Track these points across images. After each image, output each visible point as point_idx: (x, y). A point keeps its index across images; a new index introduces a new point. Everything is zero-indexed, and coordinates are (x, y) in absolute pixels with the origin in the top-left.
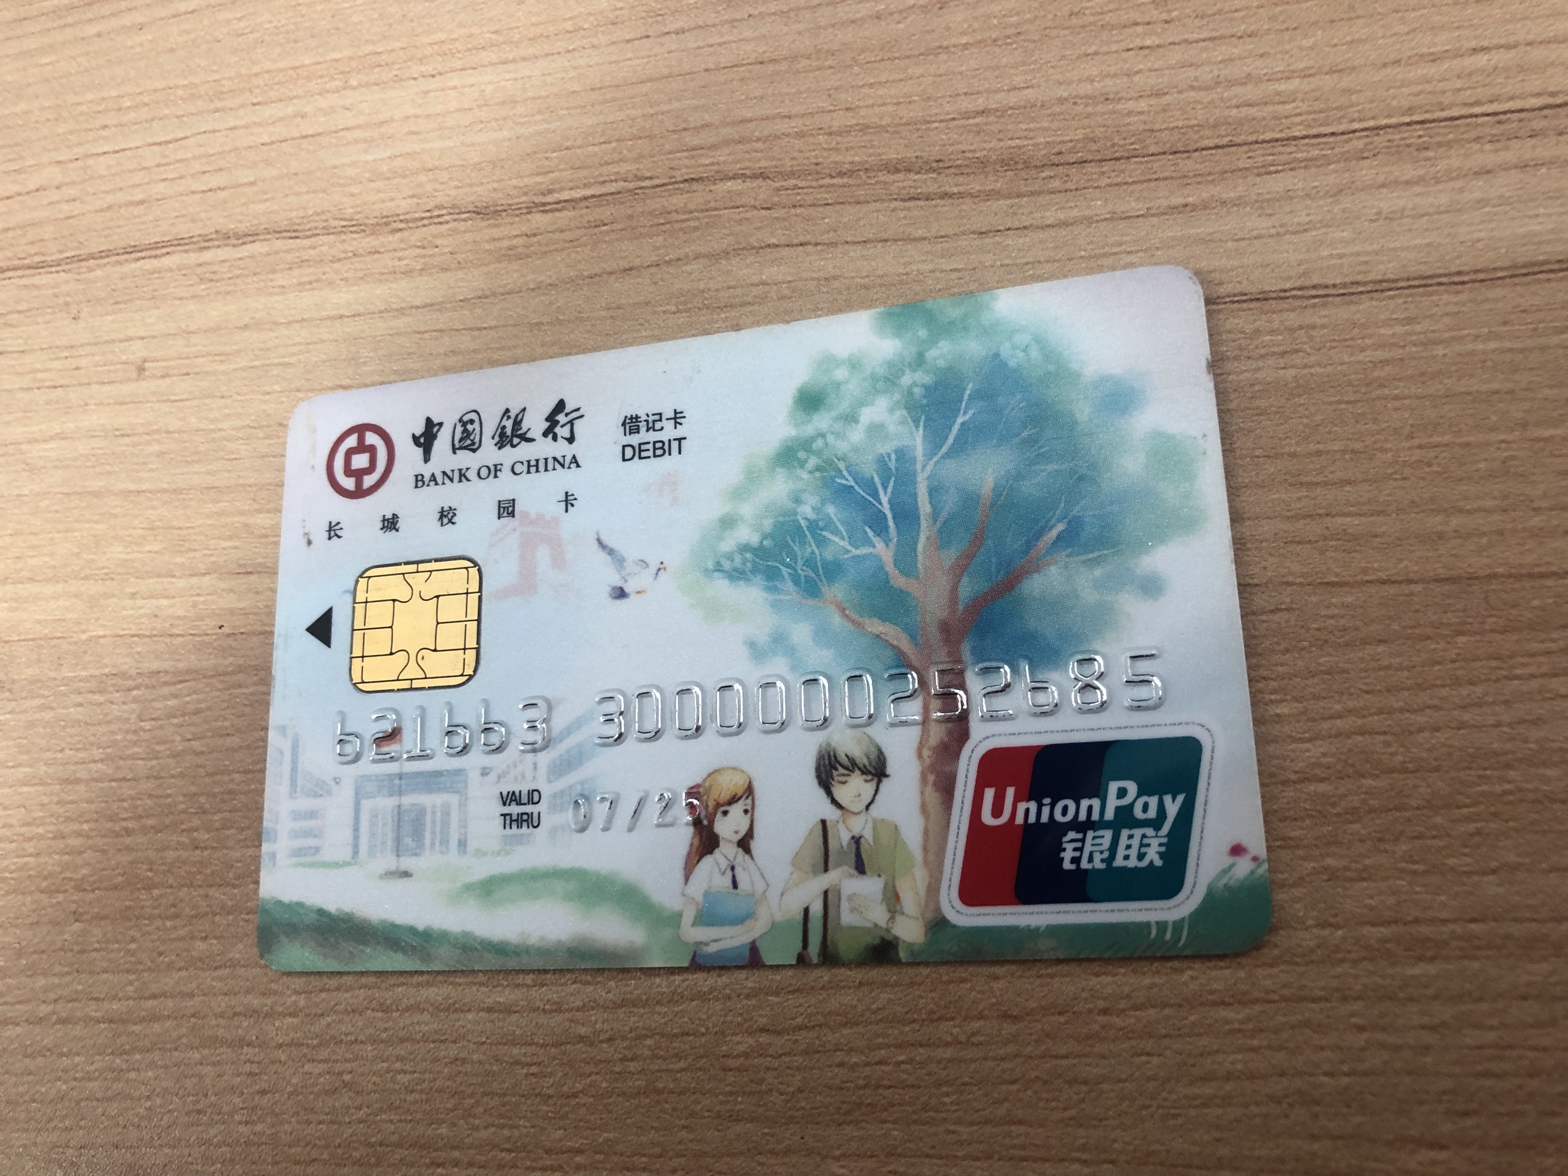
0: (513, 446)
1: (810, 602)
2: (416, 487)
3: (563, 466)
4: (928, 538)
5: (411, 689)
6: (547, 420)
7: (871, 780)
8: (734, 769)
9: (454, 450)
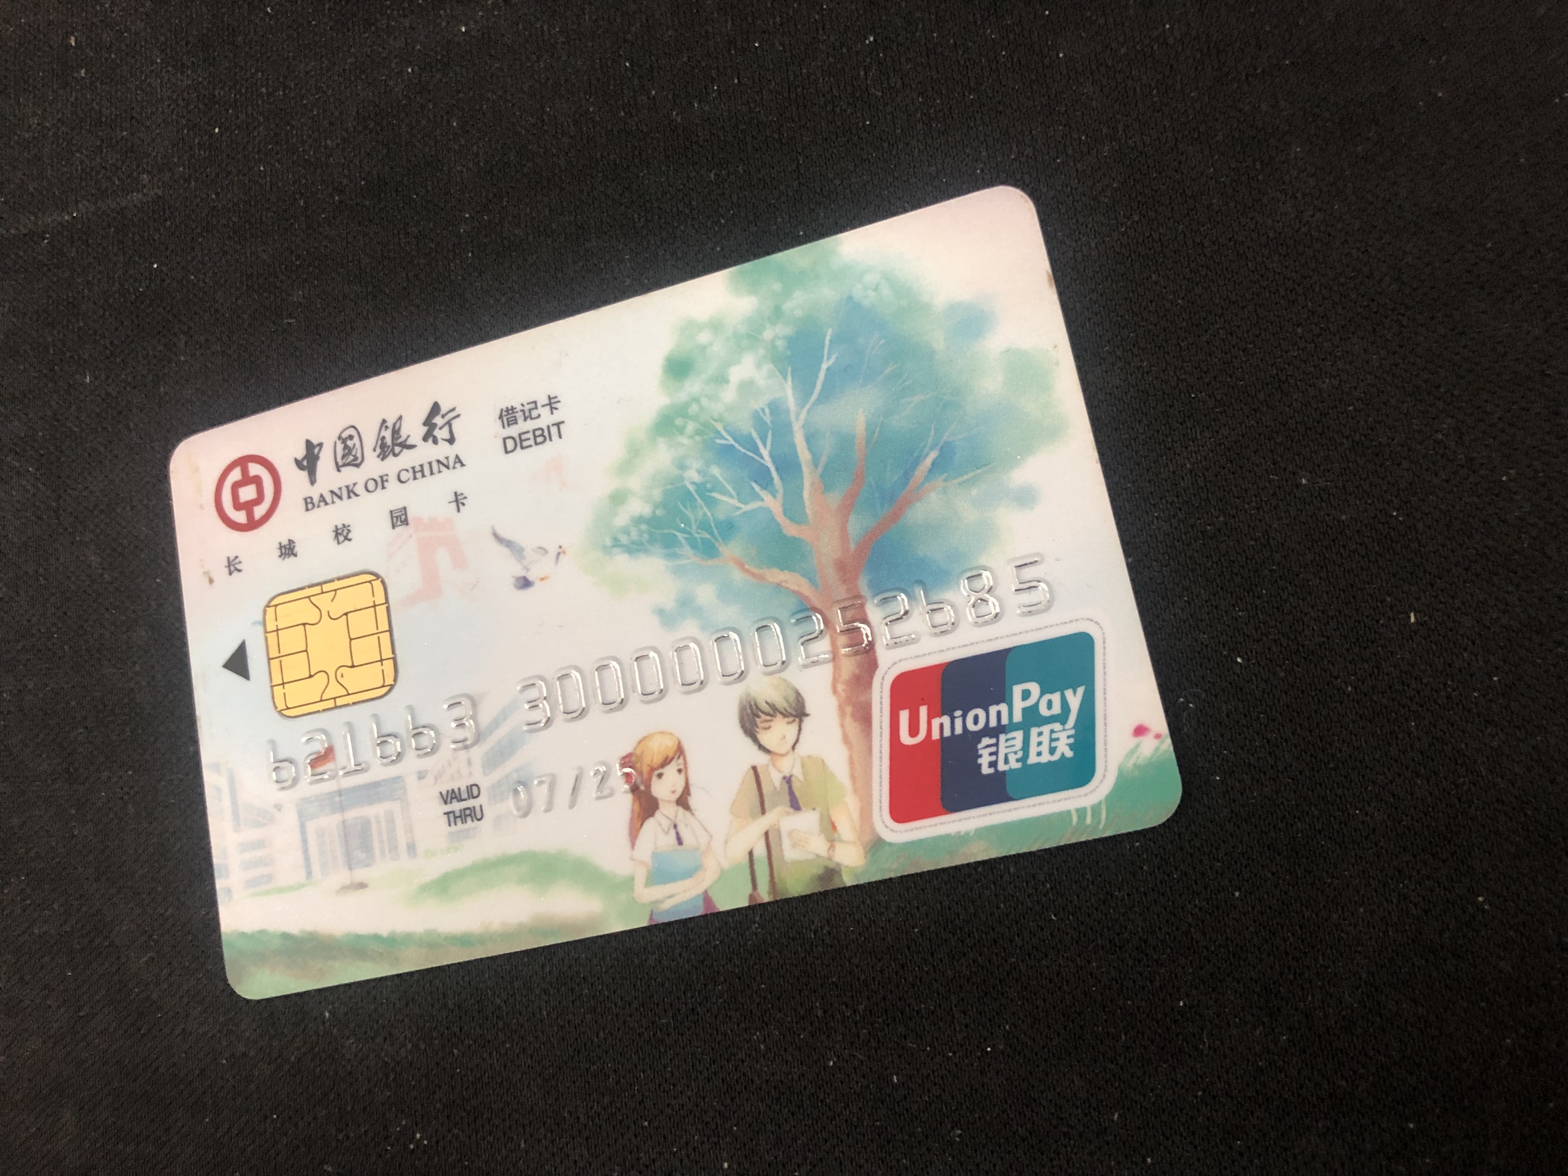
0: (395, 455)
1: (710, 562)
2: (307, 510)
3: (447, 467)
4: (812, 484)
5: (336, 707)
6: (425, 424)
7: (794, 721)
8: (662, 733)
9: (338, 468)
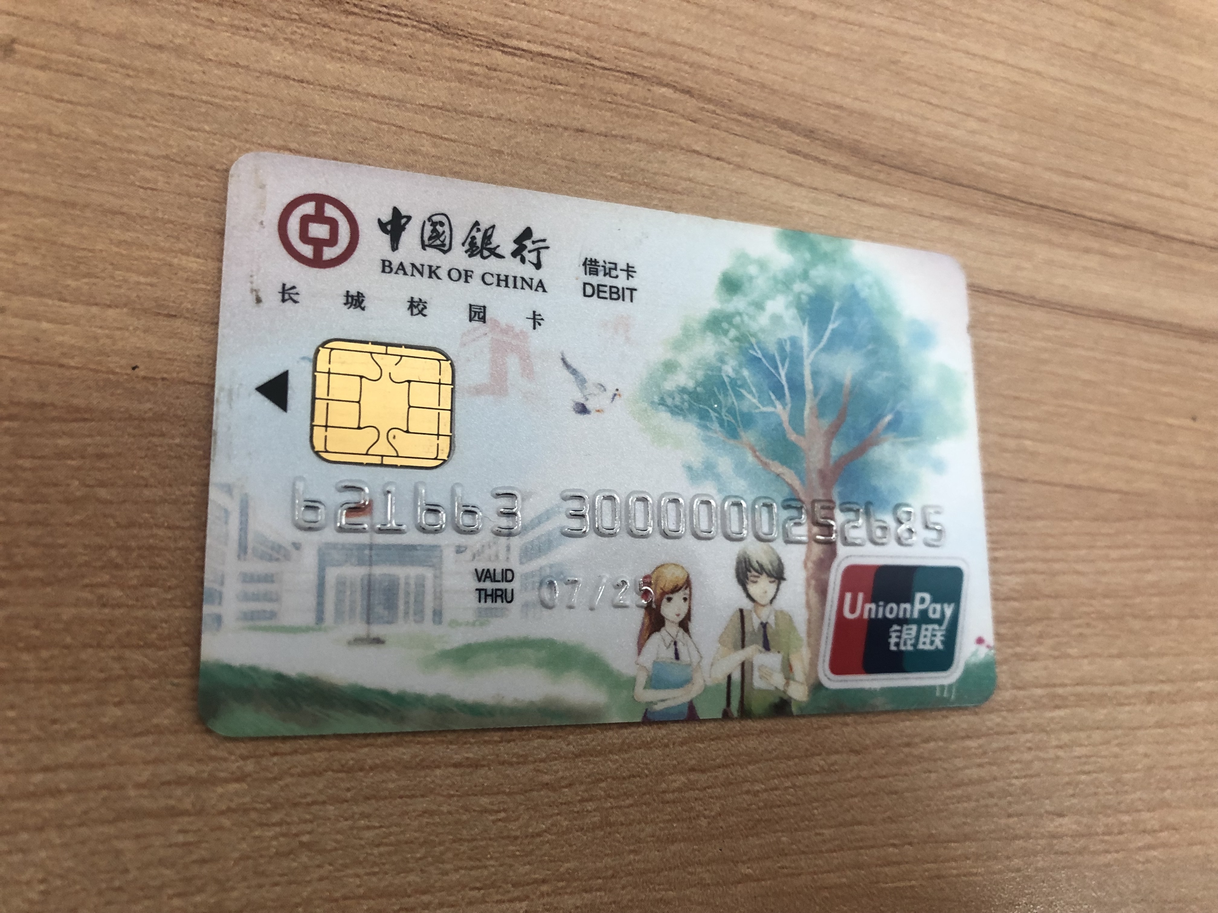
0: (484, 258)
1: (732, 442)
2: (383, 271)
3: (531, 287)
4: (811, 408)
5: (382, 465)
6: (515, 242)
7: (774, 581)
8: (676, 565)
9: (424, 247)
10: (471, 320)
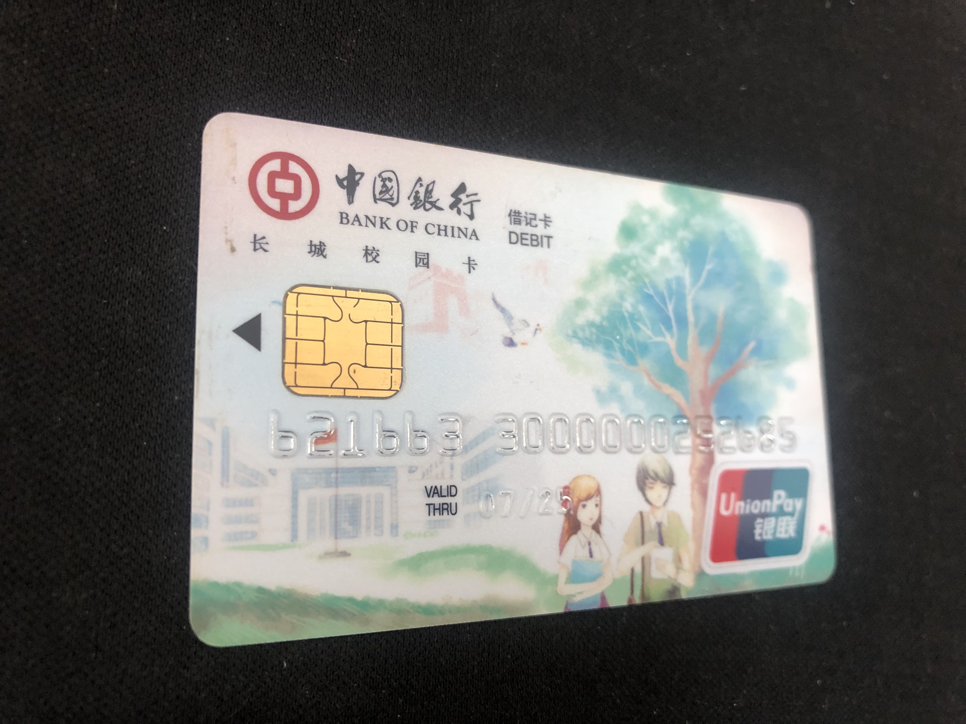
0: (426, 210)
1: (631, 368)
2: (342, 223)
3: (466, 236)
4: (693, 337)
5: (344, 396)
6: (453, 196)
7: (667, 487)
8: (589, 476)
9: (375, 200)
10: (416, 266)
